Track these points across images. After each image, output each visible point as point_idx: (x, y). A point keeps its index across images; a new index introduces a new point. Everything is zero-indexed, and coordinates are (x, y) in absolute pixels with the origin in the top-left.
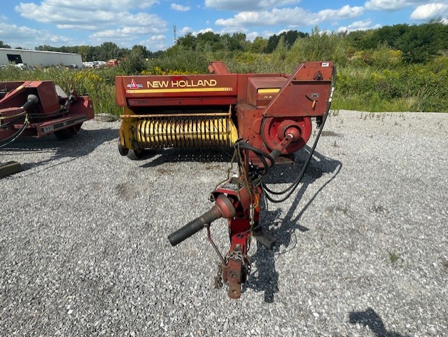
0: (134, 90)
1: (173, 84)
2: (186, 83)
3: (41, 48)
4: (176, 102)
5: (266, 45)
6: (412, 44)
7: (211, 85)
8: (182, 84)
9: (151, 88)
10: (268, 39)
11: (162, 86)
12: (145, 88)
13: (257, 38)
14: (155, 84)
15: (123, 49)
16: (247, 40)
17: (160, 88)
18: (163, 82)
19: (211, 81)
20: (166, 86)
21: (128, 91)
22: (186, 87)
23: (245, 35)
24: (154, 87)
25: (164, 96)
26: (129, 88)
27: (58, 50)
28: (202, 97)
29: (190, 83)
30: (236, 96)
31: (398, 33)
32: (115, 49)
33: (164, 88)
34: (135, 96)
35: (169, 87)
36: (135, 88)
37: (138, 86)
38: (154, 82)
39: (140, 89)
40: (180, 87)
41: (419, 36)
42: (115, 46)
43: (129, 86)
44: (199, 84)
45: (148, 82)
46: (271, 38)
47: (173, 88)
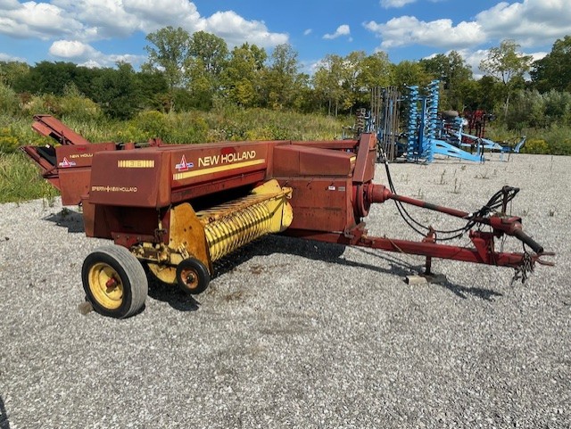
0: (183, 173)
1: (223, 159)
4: (220, 186)
7: (251, 157)
8: (230, 158)
9: (202, 167)
11: (212, 163)
14: (206, 161)
17: (210, 167)
19: (252, 152)
20: (216, 163)
26: (177, 171)
28: (244, 174)
29: (236, 157)
30: (265, 169)
33: (214, 165)
34: (182, 184)
35: (219, 163)
36: (186, 170)
37: (189, 165)
39: (190, 170)
41: (114, 84)
43: (178, 166)
44: (243, 157)
45: (200, 159)
47: (222, 165)
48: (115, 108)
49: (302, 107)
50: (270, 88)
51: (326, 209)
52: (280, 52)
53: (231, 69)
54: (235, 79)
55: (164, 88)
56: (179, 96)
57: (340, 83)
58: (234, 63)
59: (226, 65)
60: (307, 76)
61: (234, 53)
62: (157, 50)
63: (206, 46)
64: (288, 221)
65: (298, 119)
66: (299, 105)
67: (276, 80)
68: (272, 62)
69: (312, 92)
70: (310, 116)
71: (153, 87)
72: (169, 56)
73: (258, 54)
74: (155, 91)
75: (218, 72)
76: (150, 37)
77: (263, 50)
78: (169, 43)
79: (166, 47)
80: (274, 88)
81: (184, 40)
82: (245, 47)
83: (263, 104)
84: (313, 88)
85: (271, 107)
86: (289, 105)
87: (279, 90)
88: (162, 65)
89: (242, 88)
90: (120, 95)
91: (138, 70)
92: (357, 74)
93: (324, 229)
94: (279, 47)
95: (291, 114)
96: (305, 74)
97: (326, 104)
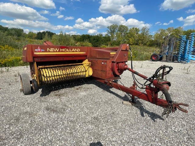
0: (39, 52)
1: (61, 50)
2: (67, 50)
4: (61, 59)
5: (36, 36)
6: (94, 41)
7: (78, 51)
8: (65, 50)
9: (49, 52)
10: (37, 33)
11: (55, 51)
12: (46, 51)
13: (30, 32)
16: (24, 32)
17: (54, 52)
18: (56, 49)
19: (78, 49)
20: (58, 51)
21: (35, 53)
22: (67, 52)
23: (23, 30)
24: (51, 51)
25: (56, 56)
26: (36, 52)
28: (74, 56)
29: (69, 50)
30: (86, 56)
31: (88, 37)
34: (39, 56)
35: (59, 51)
36: (40, 52)
37: (42, 50)
38: (51, 49)
39: (43, 52)
40: (64, 52)
41: (95, 39)
43: (36, 50)
44: (73, 50)
45: (48, 49)
46: (38, 33)
47: (61, 52)
48: (95, 45)
49: (149, 45)
50: (140, 39)
51: (101, 70)
52: (144, 29)
53: (128, 34)
54: (129, 37)
55: (110, 40)
56: (113, 42)
57: (163, 37)
58: (129, 33)
59: (127, 33)
60: (152, 36)
61: (130, 30)
62: (110, 30)
63: (122, 29)
64: (91, 74)
65: (147, 49)
66: (148, 44)
67: (141, 37)
68: (141, 32)
69: (153, 41)
70: (151, 48)
71: (107, 40)
72: (112, 32)
73: (137, 30)
74: (107, 41)
75: (125, 35)
76: (108, 27)
77: (139, 29)
78: (113, 28)
79: (112, 30)
80: (141, 39)
81: (117, 27)
82: (133, 28)
83: (137, 44)
84: (153, 39)
85: (139, 45)
86: (145, 44)
87: (142, 40)
88: (110, 34)
89: (131, 40)
90: (96, 42)
91: (104, 36)
92: (170, 34)
93: (101, 78)
94: (143, 28)
95: (145, 47)
96: (151, 35)
97: (157, 44)
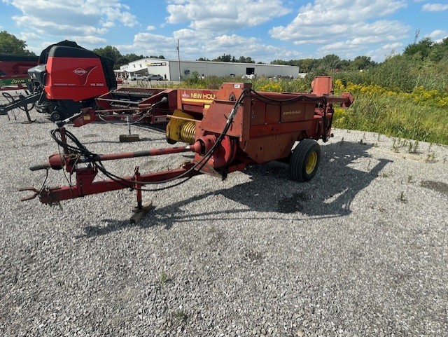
0: (186, 99)
1: (204, 96)
2: (211, 96)
3: (274, 62)
12: (190, 98)
15: (344, 61)
17: (197, 98)
18: (199, 94)
21: (183, 99)
24: (194, 97)
26: (183, 97)
27: (286, 63)
32: (335, 61)
33: (199, 99)
35: (202, 98)
36: (186, 97)
38: (194, 94)
40: (207, 99)
42: (337, 58)
